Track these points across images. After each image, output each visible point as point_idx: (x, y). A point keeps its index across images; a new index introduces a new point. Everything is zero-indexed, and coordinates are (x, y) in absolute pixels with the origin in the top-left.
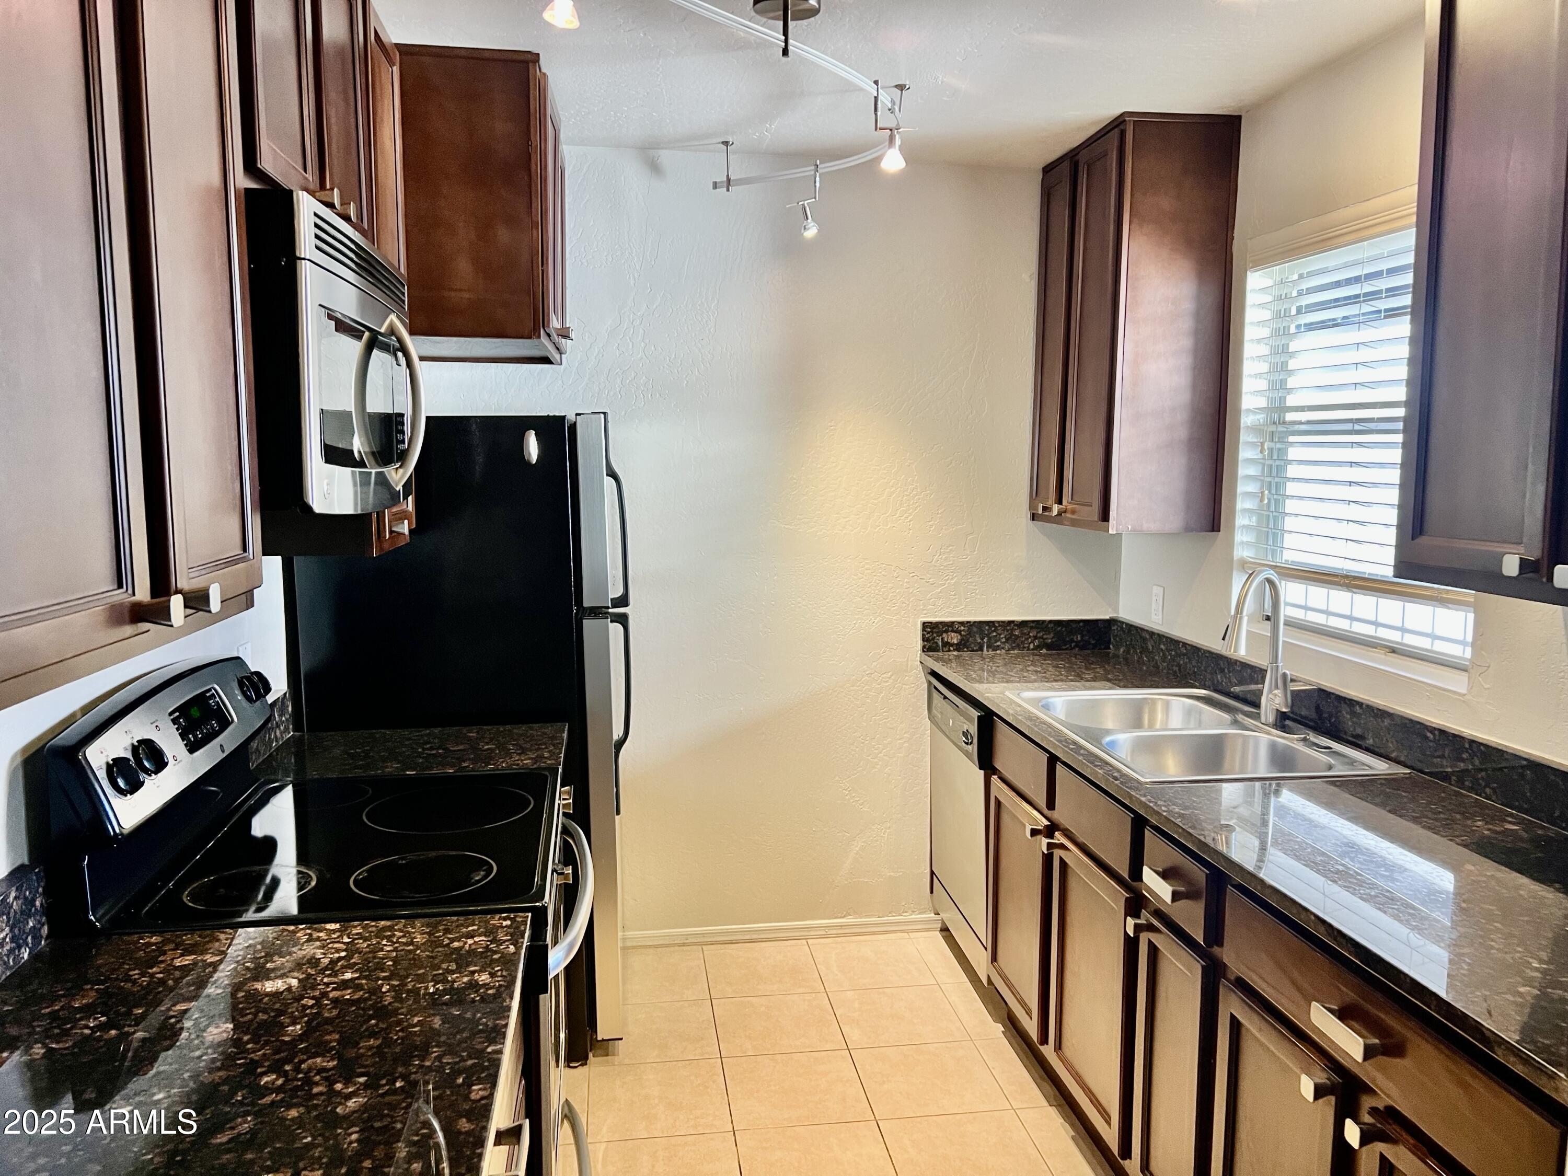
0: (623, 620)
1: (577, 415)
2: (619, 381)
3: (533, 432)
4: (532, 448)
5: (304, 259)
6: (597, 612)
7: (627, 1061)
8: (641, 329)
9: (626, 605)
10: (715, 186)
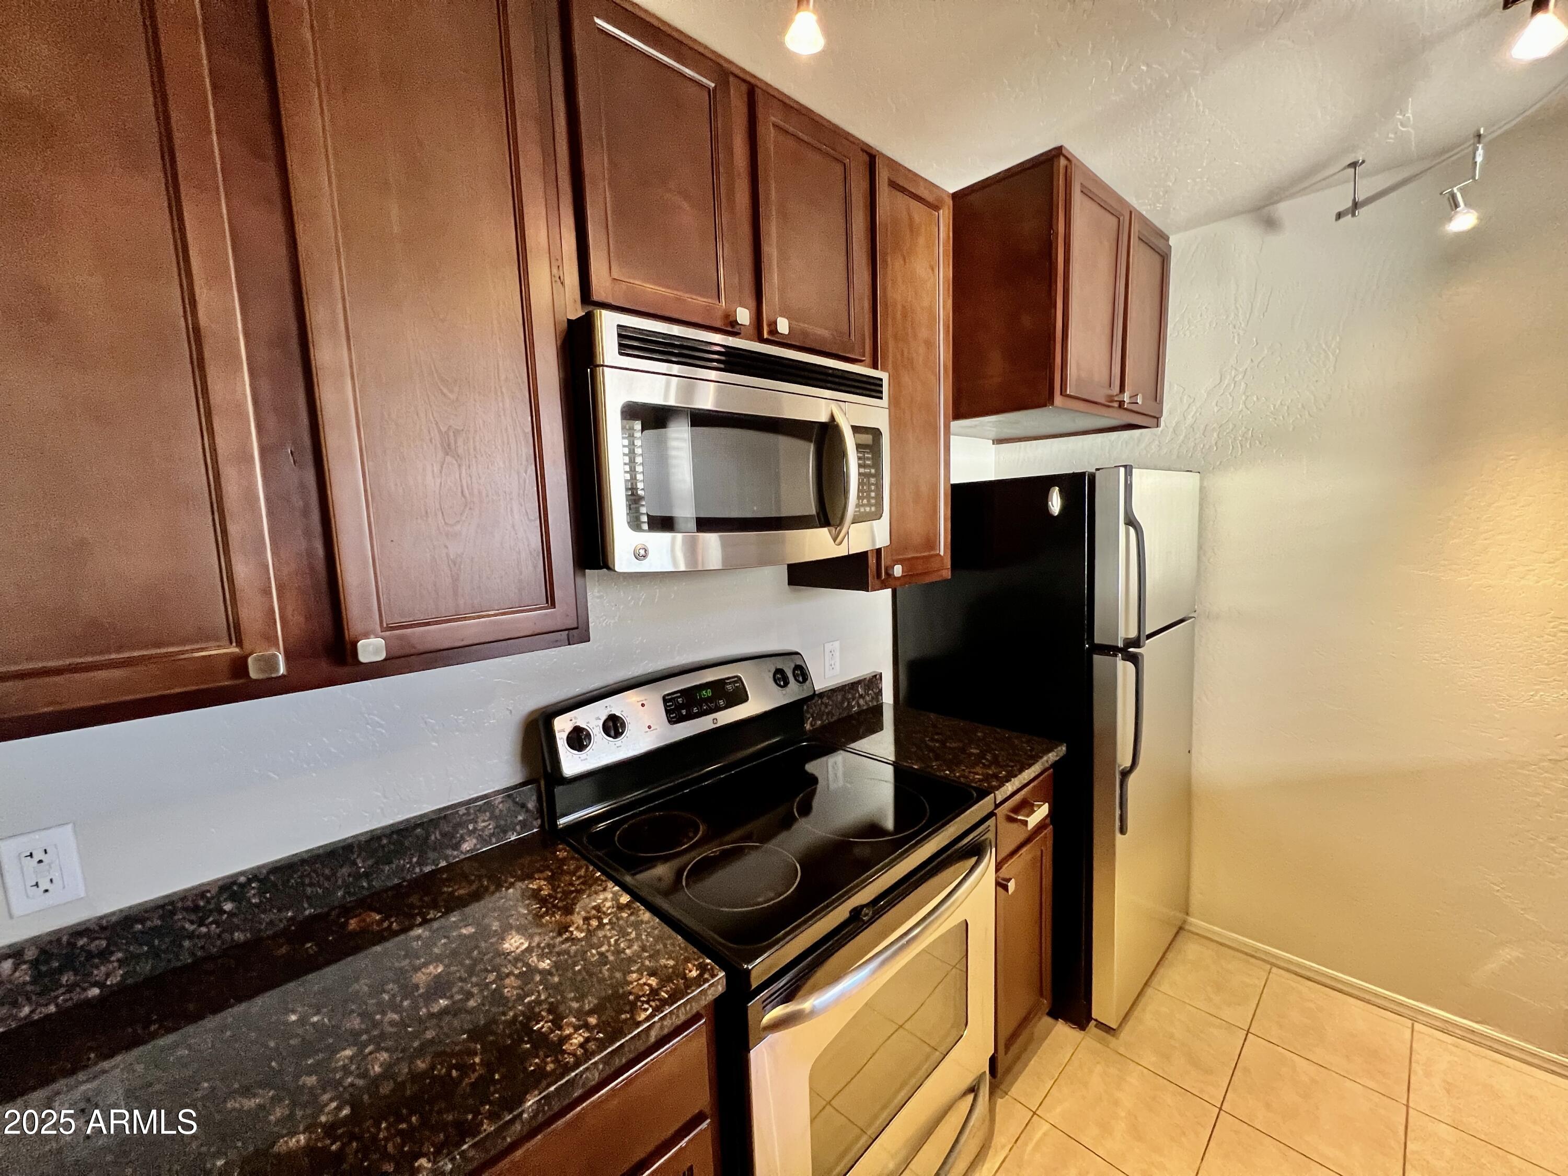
0: (1135, 659)
1: (1097, 470)
2: (1215, 435)
3: (1057, 488)
4: (1055, 504)
5: (603, 366)
6: (1110, 650)
7: (1122, 1050)
8: (1243, 383)
9: (1139, 647)
10: (1339, 216)
